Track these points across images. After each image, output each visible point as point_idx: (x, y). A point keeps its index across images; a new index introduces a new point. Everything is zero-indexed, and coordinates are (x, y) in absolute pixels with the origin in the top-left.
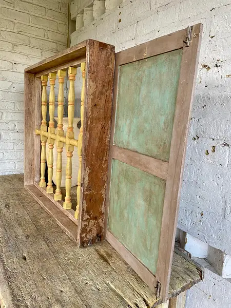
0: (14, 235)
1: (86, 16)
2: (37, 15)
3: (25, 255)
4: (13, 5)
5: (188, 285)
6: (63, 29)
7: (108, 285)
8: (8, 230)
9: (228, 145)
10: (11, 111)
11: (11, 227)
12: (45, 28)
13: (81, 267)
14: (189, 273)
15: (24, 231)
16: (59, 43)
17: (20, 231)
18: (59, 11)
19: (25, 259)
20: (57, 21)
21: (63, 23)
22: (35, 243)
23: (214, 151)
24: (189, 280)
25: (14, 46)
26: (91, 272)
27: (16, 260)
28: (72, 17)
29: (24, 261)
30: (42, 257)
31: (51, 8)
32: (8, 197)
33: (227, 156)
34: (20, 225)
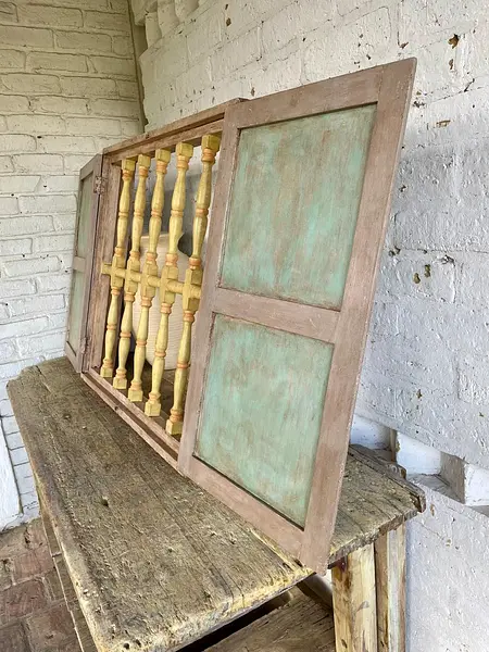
0: (85, 466)
1: (163, 16)
2: (67, 28)
3: (106, 498)
4: (14, 17)
5: (393, 522)
6: (123, 47)
7: (250, 534)
8: (72, 459)
9: (453, 261)
10: (48, 233)
11: (76, 453)
12: (86, 51)
13: (201, 509)
14: (394, 502)
15: (100, 458)
16: (120, 77)
17: (93, 459)
18: (110, 10)
19: (106, 505)
20: (110, 33)
21: (120, 33)
22: (121, 476)
23: (428, 275)
24: (394, 514)
25: (32, 100)
26: (220, 516)
27: (90, 507)
28: (137, 20)
29: (105, 508)
30: (133, 498)
31: (93, 7)
32: (66, 400)
33: (452, 283)
34: (92, 447)
